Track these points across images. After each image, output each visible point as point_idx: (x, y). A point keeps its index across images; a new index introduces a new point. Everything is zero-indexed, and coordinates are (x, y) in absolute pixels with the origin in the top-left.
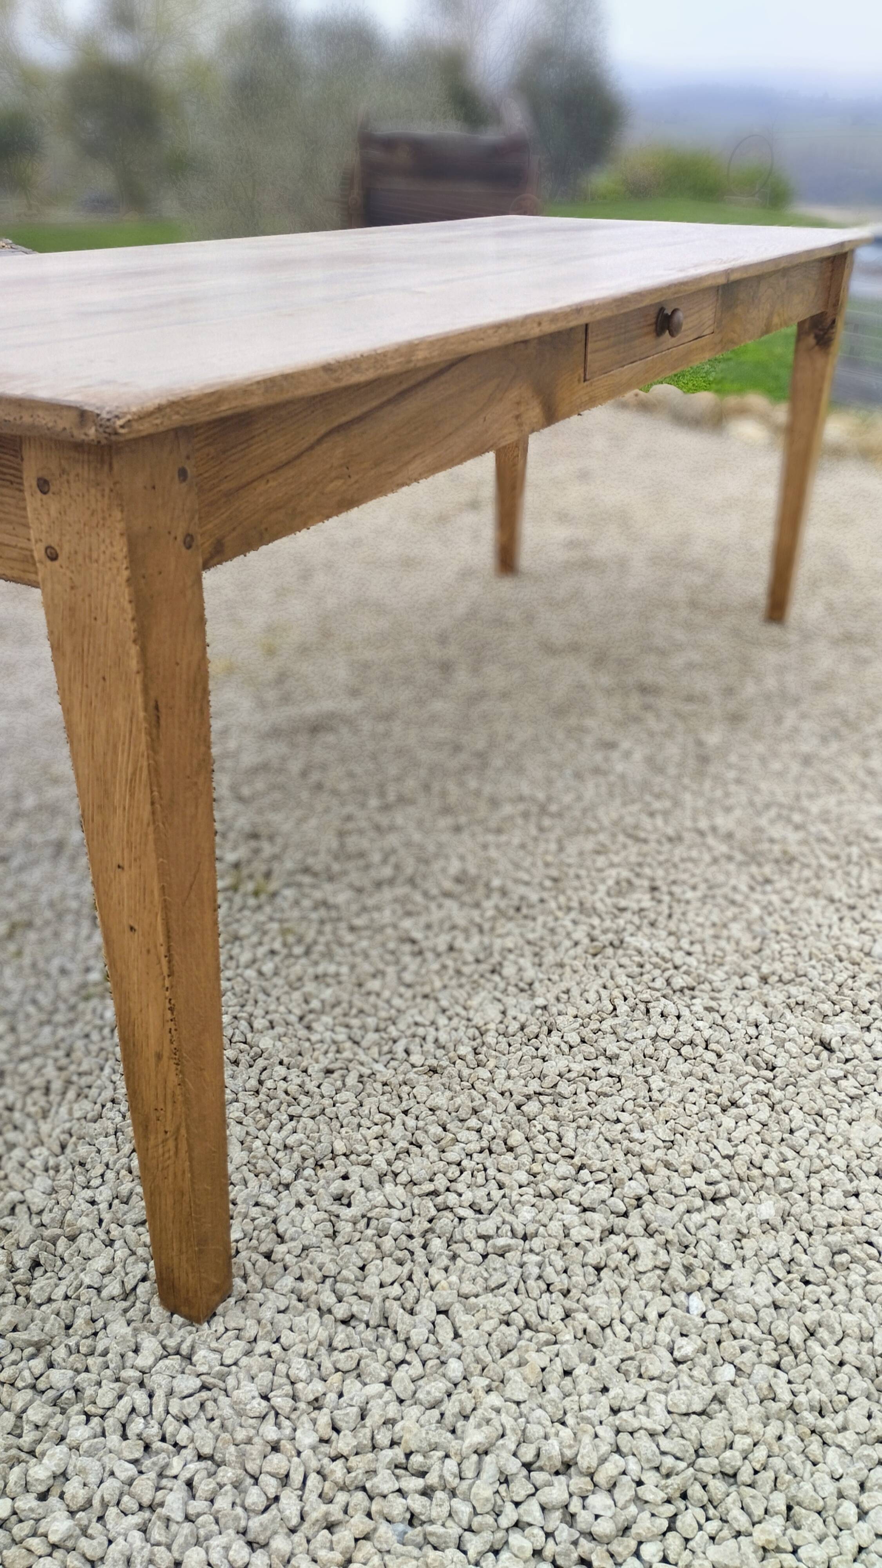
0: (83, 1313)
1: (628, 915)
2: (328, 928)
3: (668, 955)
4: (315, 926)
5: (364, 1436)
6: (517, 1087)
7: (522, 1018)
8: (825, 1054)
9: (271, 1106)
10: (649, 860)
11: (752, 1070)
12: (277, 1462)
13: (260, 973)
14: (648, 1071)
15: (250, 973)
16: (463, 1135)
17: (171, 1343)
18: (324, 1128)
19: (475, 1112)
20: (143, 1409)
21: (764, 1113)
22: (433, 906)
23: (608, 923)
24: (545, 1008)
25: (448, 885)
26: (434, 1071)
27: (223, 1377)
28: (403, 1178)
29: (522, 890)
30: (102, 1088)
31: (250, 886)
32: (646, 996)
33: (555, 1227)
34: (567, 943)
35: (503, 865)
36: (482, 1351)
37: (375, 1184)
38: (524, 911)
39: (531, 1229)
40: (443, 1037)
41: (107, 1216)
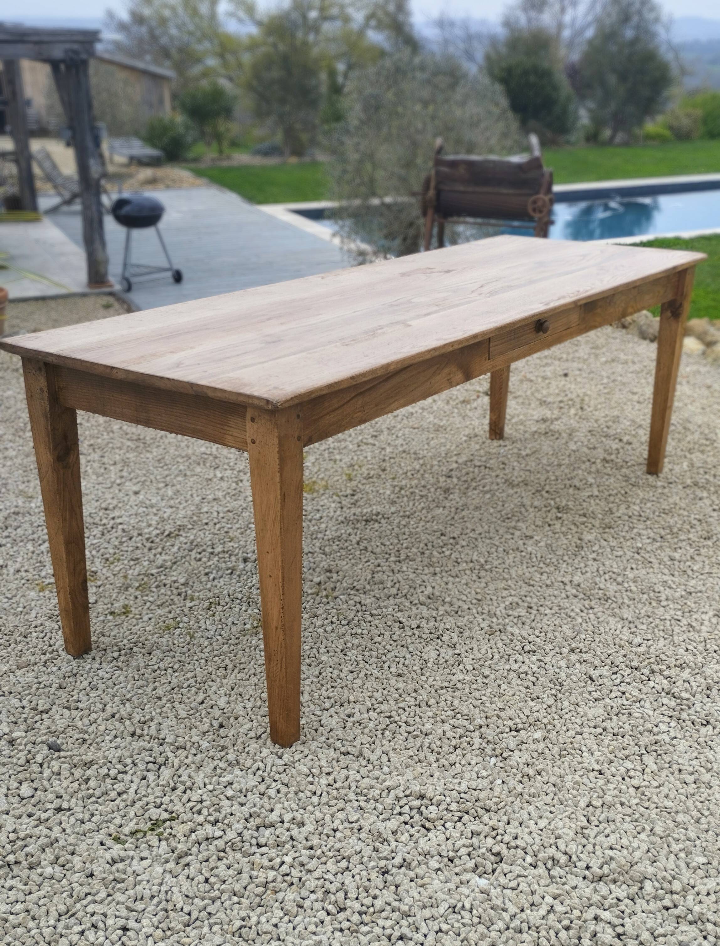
0: (239, 741)
1: (511, 618)
2: (360, 614)
3: (527, 636)
4: (354, 613)
5: (346, 784)
6: (438, 684)
7: (447, 658)
8: (589, 682)
9: (323, 682)
10: (531, 594)
11: (552, 686)
12: (312, 787)
13: (325, 631)
14: (501, 683)
15: (321, 630)
16: (408, 699)
17: (275, 751)
18: (346, 692)
19: (416, 691)
20: (263, 768)
21: (551, 701)
22: (414, 608)
23: (500, 621)
24: (459, 655)
25: (423, 599)
26: (400, 675)
27: (294, 763)
28: (378, 710)
29: (460, 603)
30: (249, 669)
31: (324, 593)
32: (510, 652)
33: (440, 732)
34: (477, 628)
35: (454, 592)
36: (398, 765)
37: (365, 712)
38: (459, 613)
39: (429, 731)
40: (407, 662)
41: (250, 713)
